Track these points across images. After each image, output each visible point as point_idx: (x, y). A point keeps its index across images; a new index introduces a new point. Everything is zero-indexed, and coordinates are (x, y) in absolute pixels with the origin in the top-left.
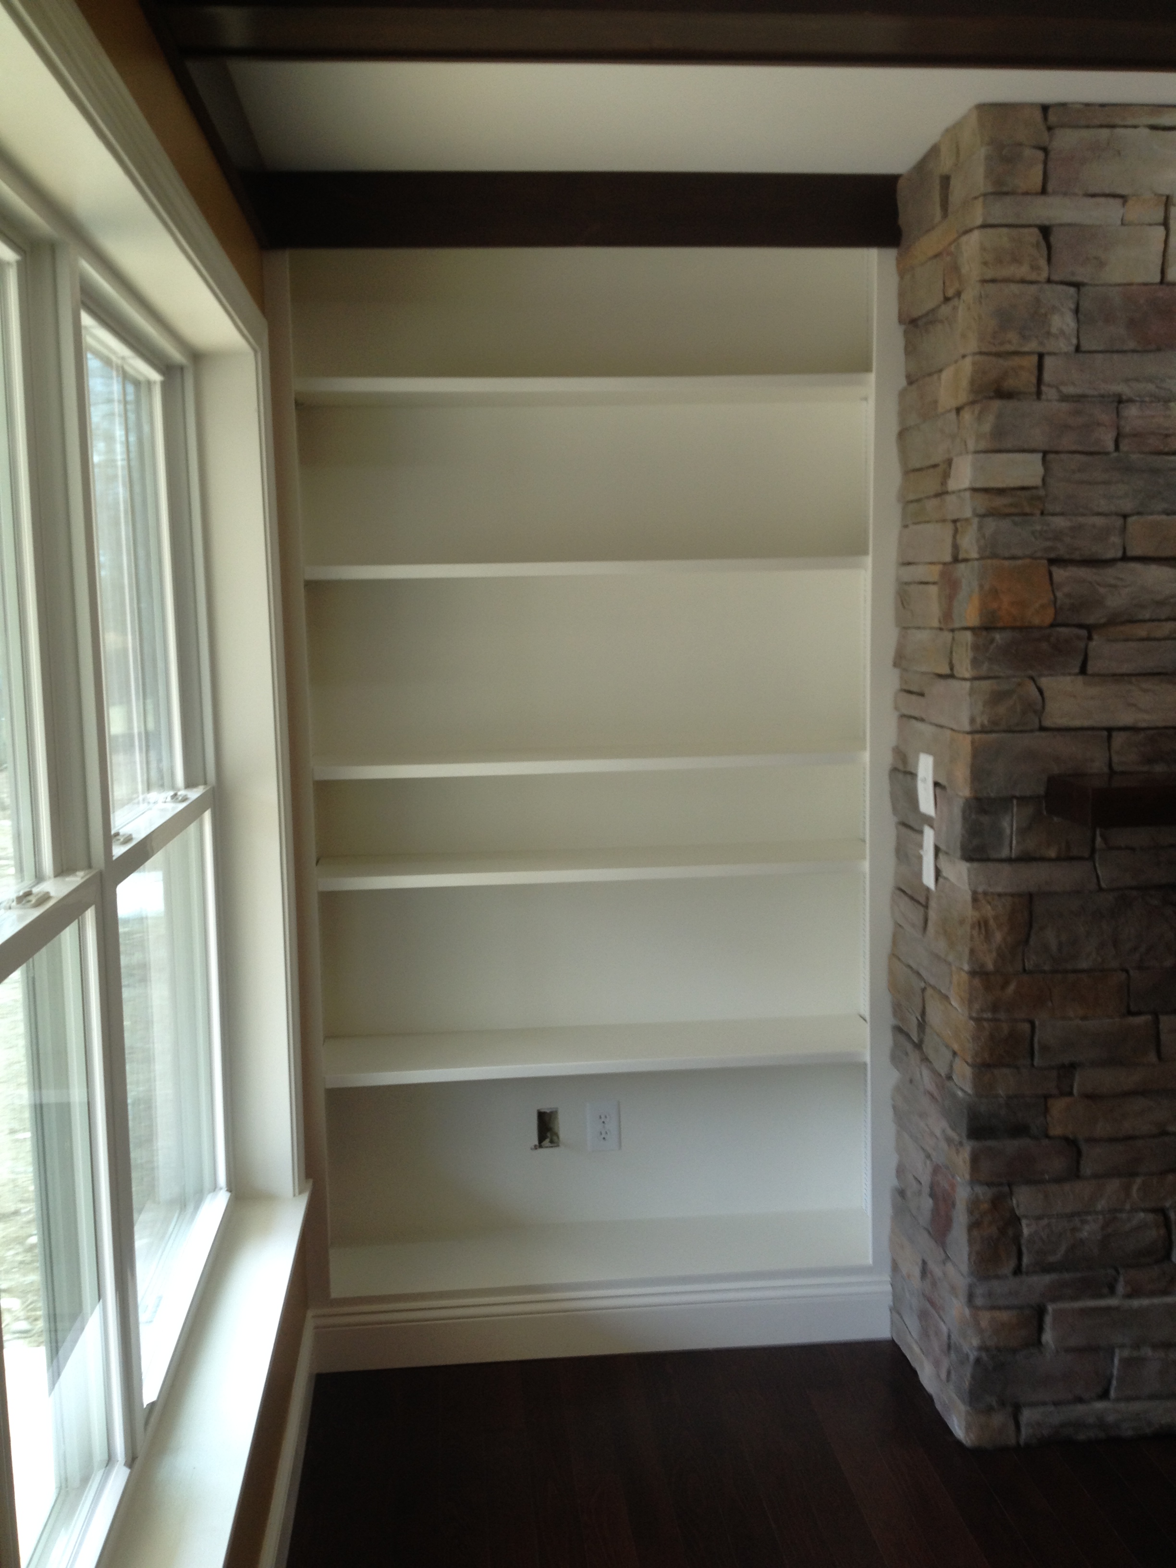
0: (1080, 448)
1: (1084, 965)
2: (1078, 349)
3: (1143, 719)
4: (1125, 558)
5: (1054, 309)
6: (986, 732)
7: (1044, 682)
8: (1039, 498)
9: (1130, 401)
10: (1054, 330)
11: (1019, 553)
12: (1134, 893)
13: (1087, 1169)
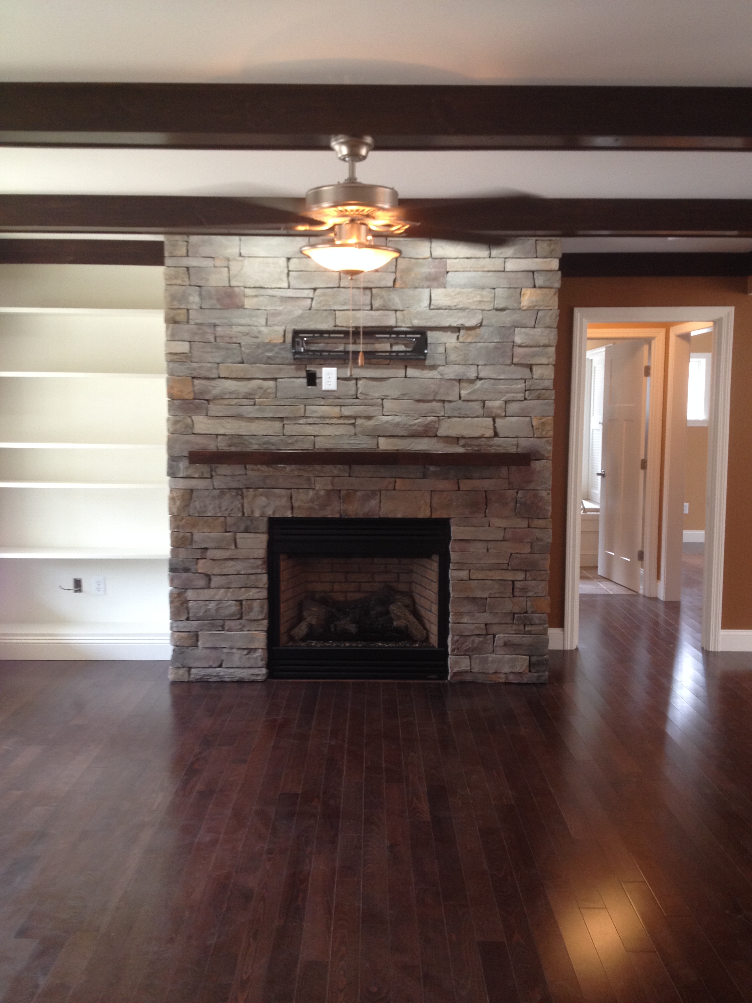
0: (201, 341)
1: (209, 514)
2: (201, 308)
3: (228, 432)
4: (219, 378)
5: (190, 295)
6: (173, 434)
7: (194, 418)
8: (188, 356)
9: (219, 325)
10: (191, 301)
11: (181, 375)
12: (227, 490)
13: (213, 585)
